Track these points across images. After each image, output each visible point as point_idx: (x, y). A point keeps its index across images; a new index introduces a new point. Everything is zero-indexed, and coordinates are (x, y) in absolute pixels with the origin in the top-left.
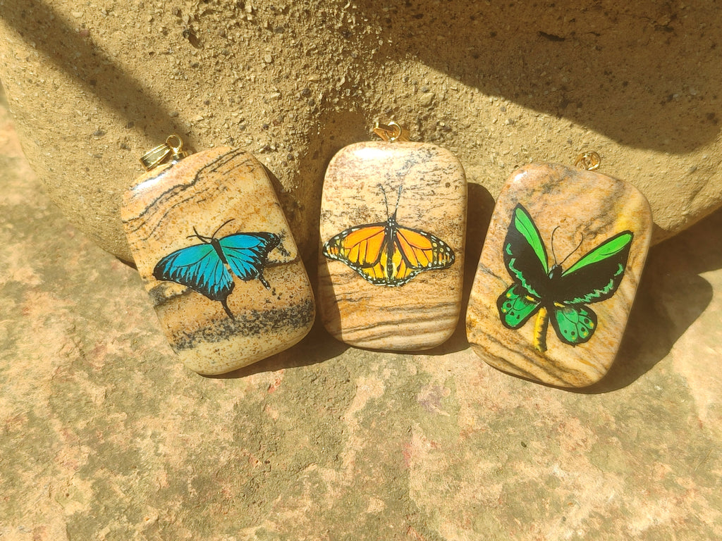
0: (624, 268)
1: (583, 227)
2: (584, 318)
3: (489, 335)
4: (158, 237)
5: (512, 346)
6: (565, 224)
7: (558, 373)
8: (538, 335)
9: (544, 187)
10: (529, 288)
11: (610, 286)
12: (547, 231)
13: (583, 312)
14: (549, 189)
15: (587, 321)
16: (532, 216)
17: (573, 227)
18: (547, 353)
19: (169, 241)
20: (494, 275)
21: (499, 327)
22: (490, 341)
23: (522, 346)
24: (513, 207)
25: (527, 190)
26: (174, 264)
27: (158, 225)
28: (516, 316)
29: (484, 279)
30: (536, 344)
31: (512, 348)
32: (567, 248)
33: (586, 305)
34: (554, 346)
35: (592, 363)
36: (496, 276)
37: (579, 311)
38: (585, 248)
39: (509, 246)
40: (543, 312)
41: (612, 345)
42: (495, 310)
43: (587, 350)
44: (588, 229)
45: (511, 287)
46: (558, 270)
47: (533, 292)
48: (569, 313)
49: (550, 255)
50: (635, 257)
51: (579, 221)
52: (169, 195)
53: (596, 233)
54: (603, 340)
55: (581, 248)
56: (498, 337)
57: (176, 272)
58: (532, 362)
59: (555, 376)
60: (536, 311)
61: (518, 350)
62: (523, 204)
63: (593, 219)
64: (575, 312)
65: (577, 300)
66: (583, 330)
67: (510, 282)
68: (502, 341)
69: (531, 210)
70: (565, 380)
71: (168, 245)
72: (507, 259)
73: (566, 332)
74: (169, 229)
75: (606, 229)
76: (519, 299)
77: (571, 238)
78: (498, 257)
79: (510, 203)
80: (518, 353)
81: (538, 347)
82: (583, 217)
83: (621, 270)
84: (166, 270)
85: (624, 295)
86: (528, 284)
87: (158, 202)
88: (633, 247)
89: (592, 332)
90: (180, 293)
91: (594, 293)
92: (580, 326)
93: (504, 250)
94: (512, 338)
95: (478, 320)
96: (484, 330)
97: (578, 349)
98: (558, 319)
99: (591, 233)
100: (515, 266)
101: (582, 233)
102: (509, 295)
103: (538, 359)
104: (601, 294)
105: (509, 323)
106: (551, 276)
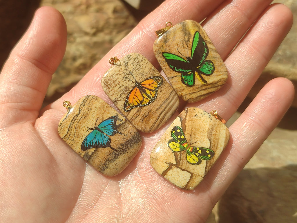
0: (205, 42)
1: (184, 42)
2: (208, 64)
3: (189, 94)
4: (77, 136)
5: (198, 90)
6: (179, 46)
7: (216, 85)
8: (201, 80)
9: (164, 42)
10: (186, 71)
11: (206, 50)
12: (176, 52)
13: (206, 63)
14: (166, 41)
15: (209, 64)
16: (169, 52)
17: (181, 44)
18: (208, 83)
19: (81, 136)
20: (174, 77)
21: (190, 89)
22: (191, 95)
23: (200, 87)
24: (161, 55)
25: (161, 47)
26: (87, 143)
27: (75, 133)
28: (191, 81)
29: (173, 81)
30: (203, 83)
31: (198, 91)
32: (185, 51)
33: (205, 60)
34: (208, 79)
35: (222, 74)
36: (176, 76)
37: (205, 64)
38: (190, 47)
39: (171, 65)
40: (196, 73)
41: (222, 64)
42: (184, 85)
43: (217, 71)
44: (186, 41)
45: (182, 75)
46: (189, 58)
47: (189, 71)
48: (203, 67)
49: (183, 57)
50: (204, 37)
51: (181, 42)
52: (73, 121)
53: (189, 40)
54: (218, 65)
55: (189, 47)
56: (192, 91)
57: (89, 145)
58: (207, 89)
59: (216, 87)
60: (194, 75)
61: (200, 89)
62: (163, 51)
63: (184, 38)
64: (204, 65)
65: (201, 61)
66: (211, 67)
67: (180, 74)
68: (194, 91)
69: (167, 51)
70: (220, 85)
71: (82, 137)
72: (174, 70)
73: (207, 72)
74: (79, 132)
75: (190, 37)
76: (187, 76)
77: (184, 48)
78: (171, 71)
79: (160, 55)
80: (201, 90)
81: (204, 83)
82: (181, 39)
83: (204, 43)
84: (85, 146)
85: (212, 49)
86: (185, 70)
87: (71, 125)
88: (201, 34)
89: (213, 66)
90: (94, 151)
91: (204, 55)
92: (209, 67)
93: (170, 68)
94: (195, 88)
95: (182, 93)
96: (186, 93)
97: (215, 74)
98: (201, 71)
99: (187, 41)
100: (177, 69)
101: (185, 44)
102: (183, 78)
103: (208, 87)
104: (205, 54)
105: (191, 85)
106: (189, 62)
